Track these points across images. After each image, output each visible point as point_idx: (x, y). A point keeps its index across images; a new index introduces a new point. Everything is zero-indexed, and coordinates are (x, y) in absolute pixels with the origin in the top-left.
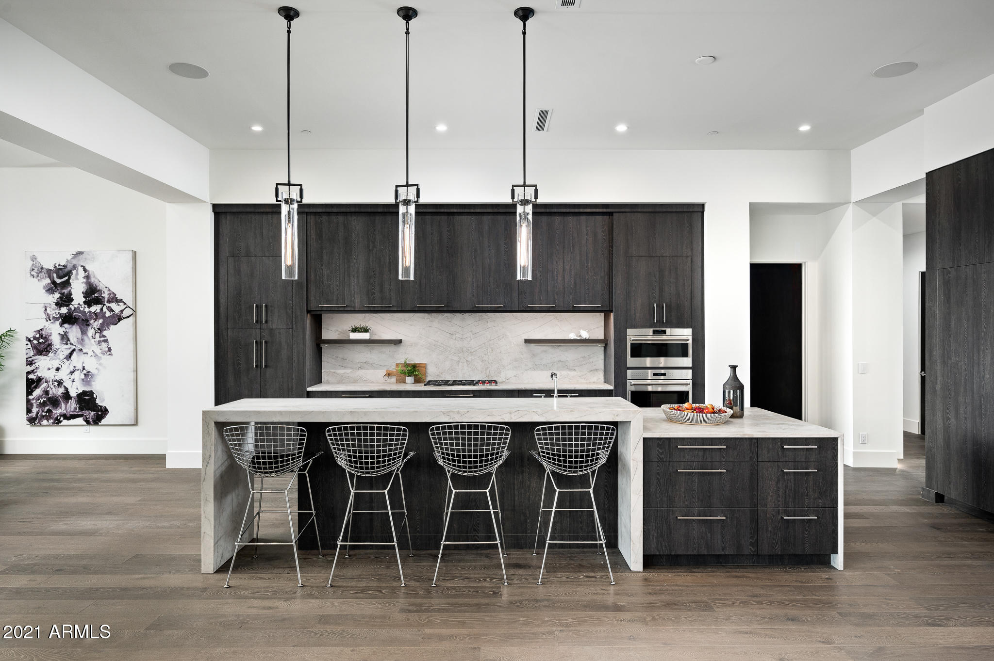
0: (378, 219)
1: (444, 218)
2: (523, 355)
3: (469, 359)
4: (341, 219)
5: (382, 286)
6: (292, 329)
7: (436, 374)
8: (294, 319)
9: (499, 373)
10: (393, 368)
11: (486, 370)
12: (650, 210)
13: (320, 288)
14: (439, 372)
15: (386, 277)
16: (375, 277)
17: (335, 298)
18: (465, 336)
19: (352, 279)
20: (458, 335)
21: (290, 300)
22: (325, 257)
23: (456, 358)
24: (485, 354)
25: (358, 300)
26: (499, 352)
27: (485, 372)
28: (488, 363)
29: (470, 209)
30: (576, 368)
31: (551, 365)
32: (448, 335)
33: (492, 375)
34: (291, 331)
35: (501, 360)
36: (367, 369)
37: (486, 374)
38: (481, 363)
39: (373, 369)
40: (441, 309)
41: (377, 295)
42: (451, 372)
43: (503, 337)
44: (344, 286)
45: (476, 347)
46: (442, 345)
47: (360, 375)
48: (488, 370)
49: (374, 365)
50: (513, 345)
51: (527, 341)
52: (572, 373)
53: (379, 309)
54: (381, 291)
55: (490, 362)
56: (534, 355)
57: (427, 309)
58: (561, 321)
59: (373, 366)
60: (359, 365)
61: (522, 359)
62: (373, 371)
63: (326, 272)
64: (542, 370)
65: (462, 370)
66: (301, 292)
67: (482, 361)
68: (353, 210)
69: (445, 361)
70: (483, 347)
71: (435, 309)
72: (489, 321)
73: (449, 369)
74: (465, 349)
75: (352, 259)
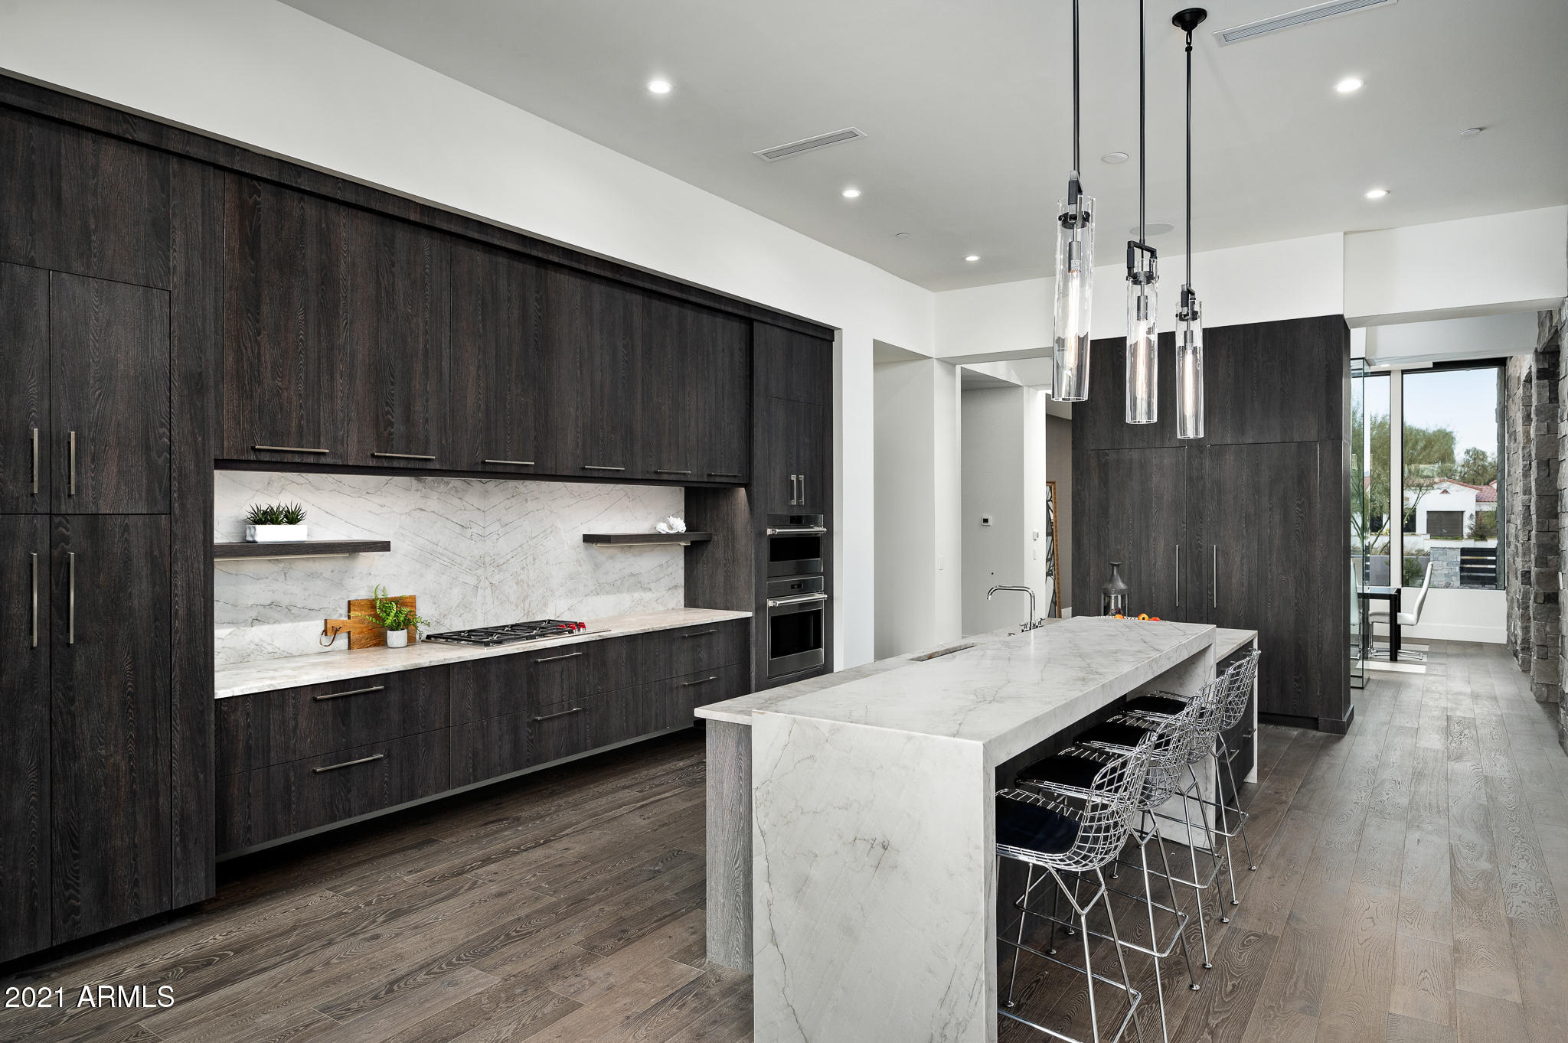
0: (402, 236)
1: (531, 269)
2: (580, 566)
3: (496, 580)
4: (312, 210)
5: (408, 408)
6: (170, 514)
7: (435, 619)
8: (174, 483)
9: (545, 605)
10: (340, 615)
11: (524, 601)
12: (789, 326)
13: (252, 397)
14: (440, 614)
15: (418, 386)
16: (392, 384)
17: (294, 430)
18: (488, 531)
19: (339, 381)
20: (476, 530)
21: (162, 425)
22: (265, 309)
23: (471, 580)
24: (523, 568)
25: (354, 438)
26: (545, 562)
27: (522, 604)
28: (528, 586)
29: (579, 262)
30: (652, 586)
31: (619, 582)
32: (458, 529)
33: (534, 611)
34: (164, 520)
35: (548, 578)
36: (276, 621)
37: (524, 610)
38: (515, 586)
39: (292, 621)
40: (524, 471)
41: (399, 428)
42: (462, 611)
43: (551, 532)
44: (319, 399)
45: (507, 554)
46: (445, 552)
47: (257, 641)
48: (528, 601)
49: (294, 610)
50: (567, 548)
51: (589, 539)
52: (648, 596)
53: (402, 464)
54: (408, 420)
55: (531, 584)
56: (597, 566)
57: (500, 469)
58: (633, 500)
59: (290, 612)
60: (254, 614)
61: (580, 574)
62: (290, 624)
63: (268, 355)
64: (608, 593)
65: (483, 604)
66: (199, 404)
67: (517, 583)
68: (350, 197)
69: (451, 588)
70: (519, 553)
71: (513, 470)
72: (529, 499)
73: (458, 606)
74: (487, 559)
75: (339, 327)
